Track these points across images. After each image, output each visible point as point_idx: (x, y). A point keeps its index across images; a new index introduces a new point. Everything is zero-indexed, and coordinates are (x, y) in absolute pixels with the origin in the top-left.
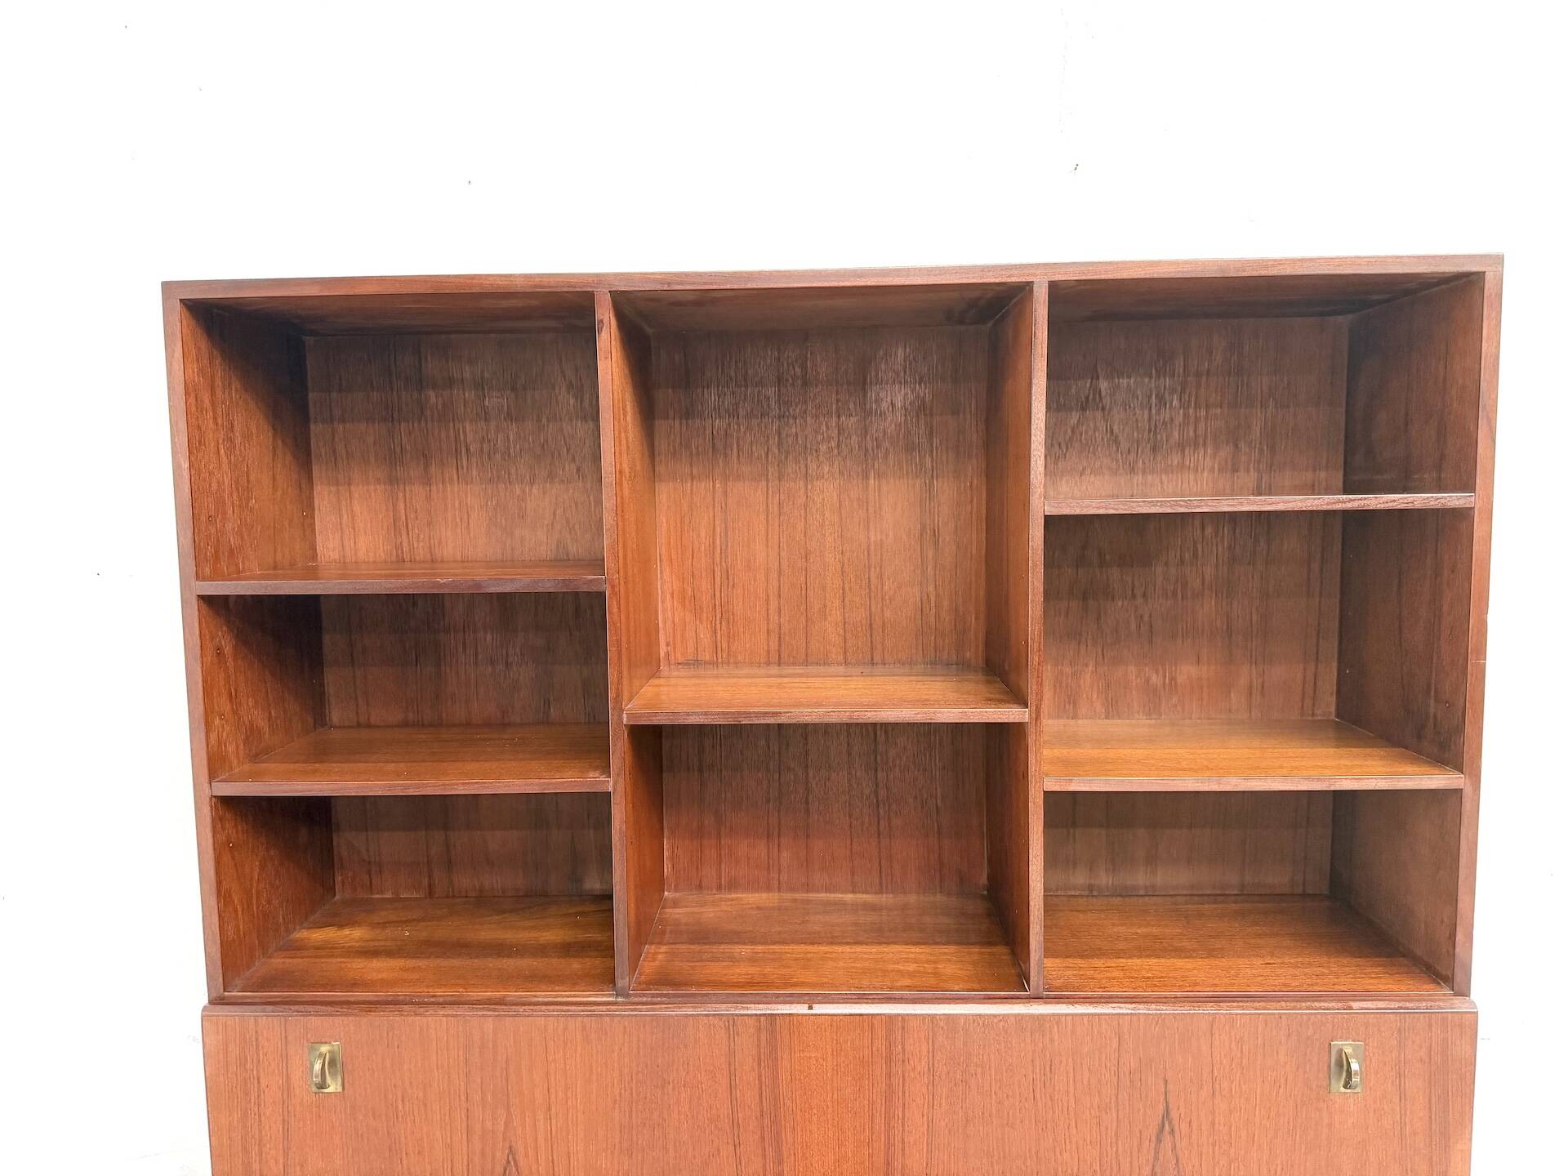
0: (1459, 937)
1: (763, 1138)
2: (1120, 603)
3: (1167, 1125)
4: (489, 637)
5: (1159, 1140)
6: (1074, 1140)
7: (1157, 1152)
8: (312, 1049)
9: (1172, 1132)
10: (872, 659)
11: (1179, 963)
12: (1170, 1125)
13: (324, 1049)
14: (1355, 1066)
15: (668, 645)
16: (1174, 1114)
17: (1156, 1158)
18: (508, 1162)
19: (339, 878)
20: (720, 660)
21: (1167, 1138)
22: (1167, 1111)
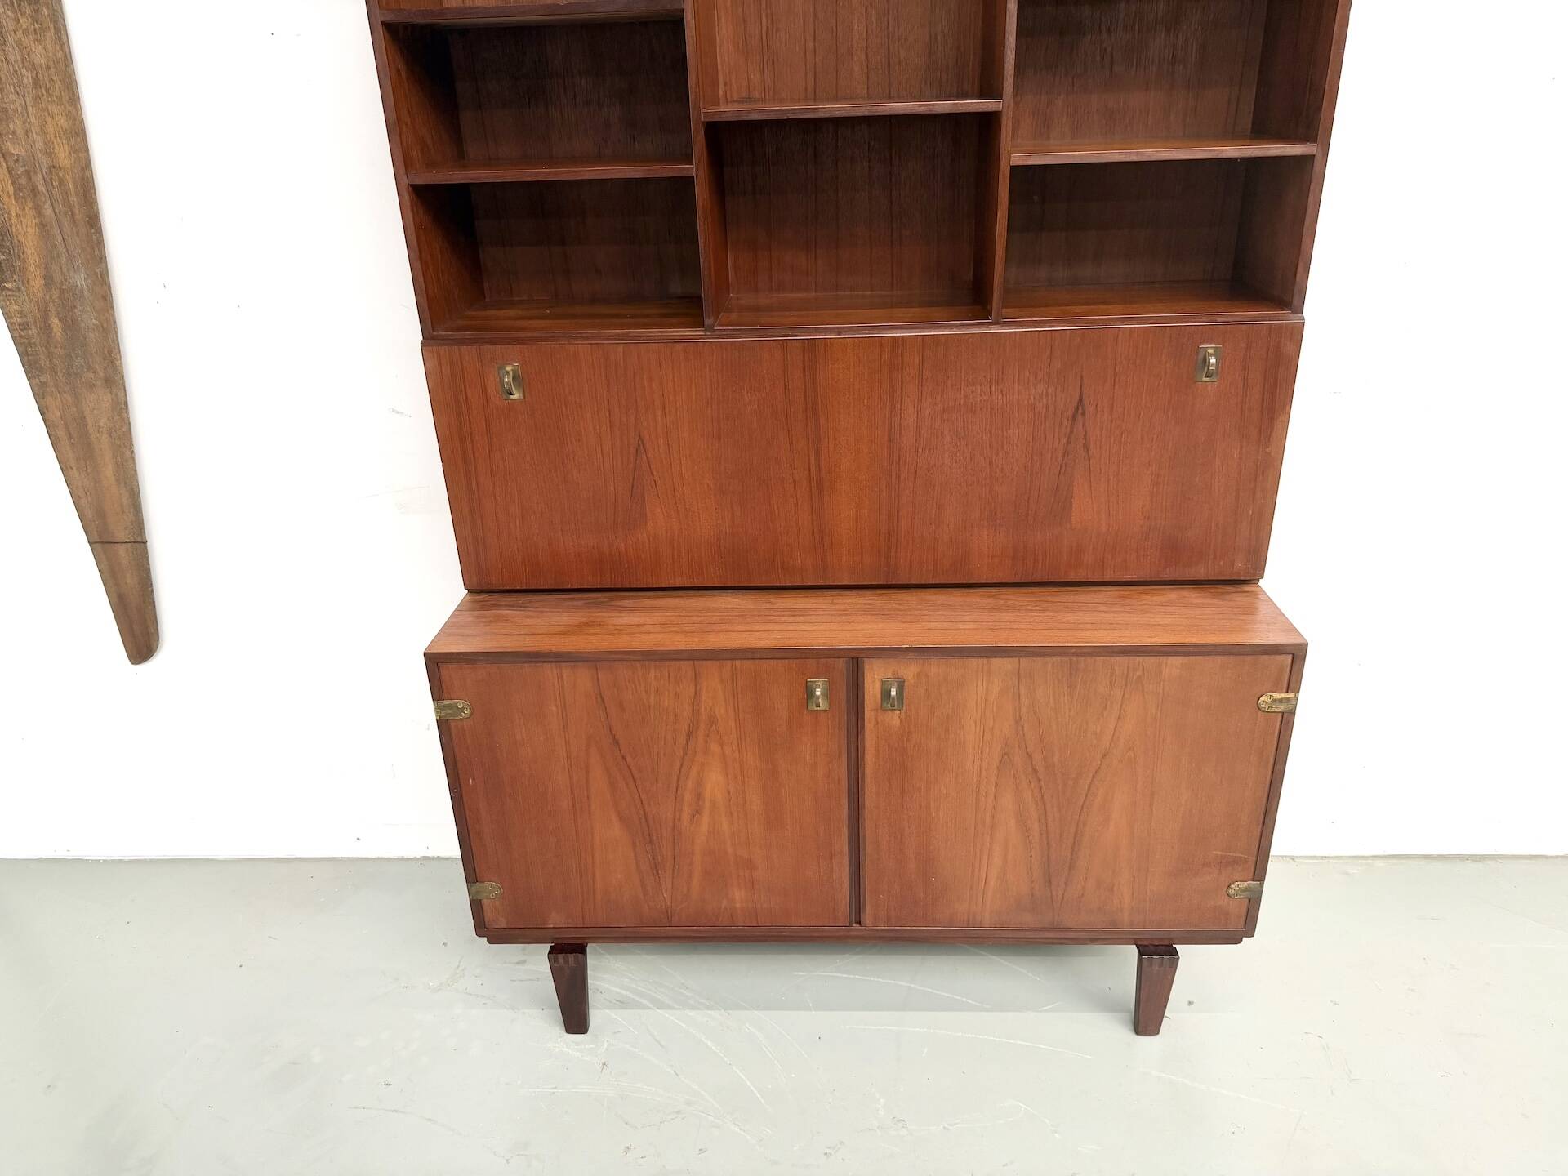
0: (1300, 270)
1: (807, 425)
2: (1089, 37)
3: (1080, 408)
4: (583, 81)
5: (1074, 417)
6: (1016, 421)
7: (1072, 428)
8: (501, 368)
9: (1083, 414)
10: (889, 94)
11: (1102, 307)
12: (1082, 409)
13: (509, 368)
14: (1213, 361)
15: (725, 84)
16: (1086, 401)
17: (1071, 432)
18: (639, 445)
19: (486, 285)
20: (767, 97)
21: (1080, 417)
22: (1081, 399)
